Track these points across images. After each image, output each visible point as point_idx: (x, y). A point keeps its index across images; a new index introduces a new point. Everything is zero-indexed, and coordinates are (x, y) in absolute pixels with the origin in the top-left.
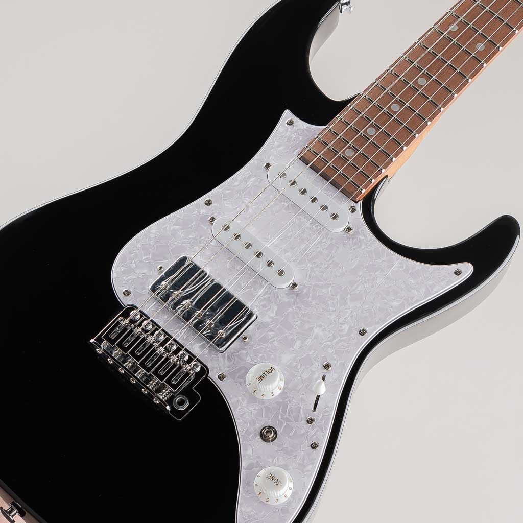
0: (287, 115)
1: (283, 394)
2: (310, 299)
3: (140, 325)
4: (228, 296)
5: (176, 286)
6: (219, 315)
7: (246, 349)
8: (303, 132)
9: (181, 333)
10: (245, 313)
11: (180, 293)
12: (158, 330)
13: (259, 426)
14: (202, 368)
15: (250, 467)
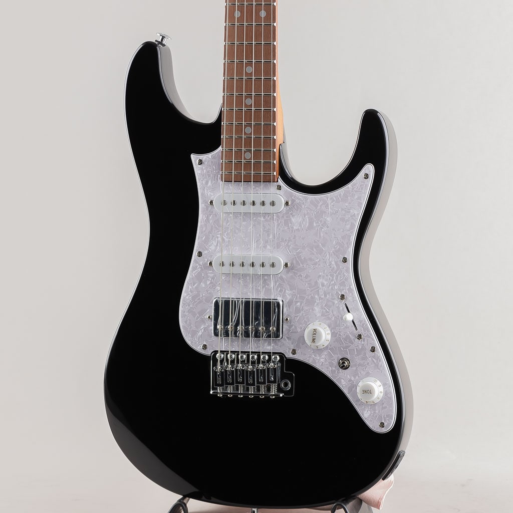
0: (194, 158)
1: (333, 334)
2: (301, 265)
3: (227, 360)
4: (258, 304)
5: (226, 323)
6: (262, 320)
7: (293, 325)
8: (212, 162)
9: (252, 345)
10: (275, 306)
11: (232, 325)
12: (239, 354)
13: (335, 362)
14: (280, 356)
15: (350, 390)
